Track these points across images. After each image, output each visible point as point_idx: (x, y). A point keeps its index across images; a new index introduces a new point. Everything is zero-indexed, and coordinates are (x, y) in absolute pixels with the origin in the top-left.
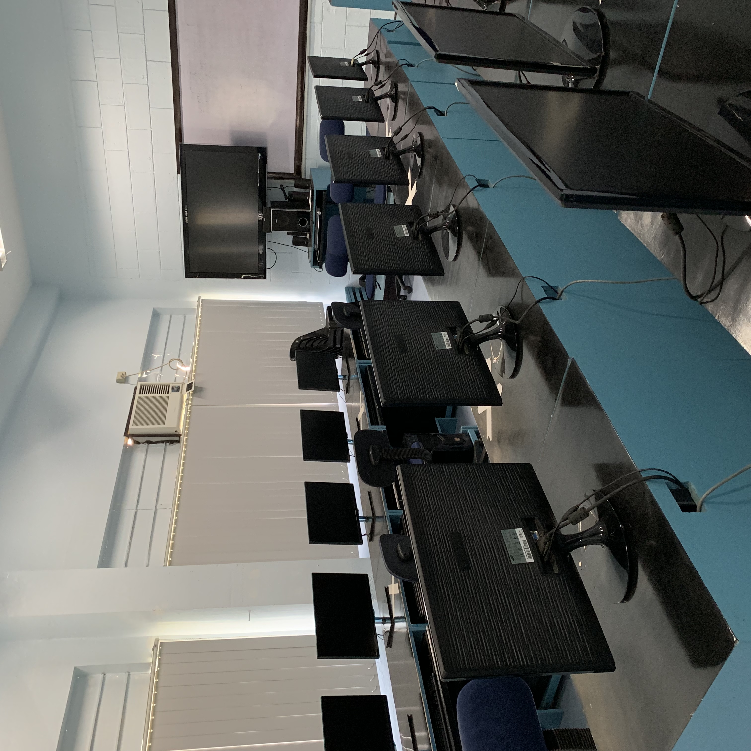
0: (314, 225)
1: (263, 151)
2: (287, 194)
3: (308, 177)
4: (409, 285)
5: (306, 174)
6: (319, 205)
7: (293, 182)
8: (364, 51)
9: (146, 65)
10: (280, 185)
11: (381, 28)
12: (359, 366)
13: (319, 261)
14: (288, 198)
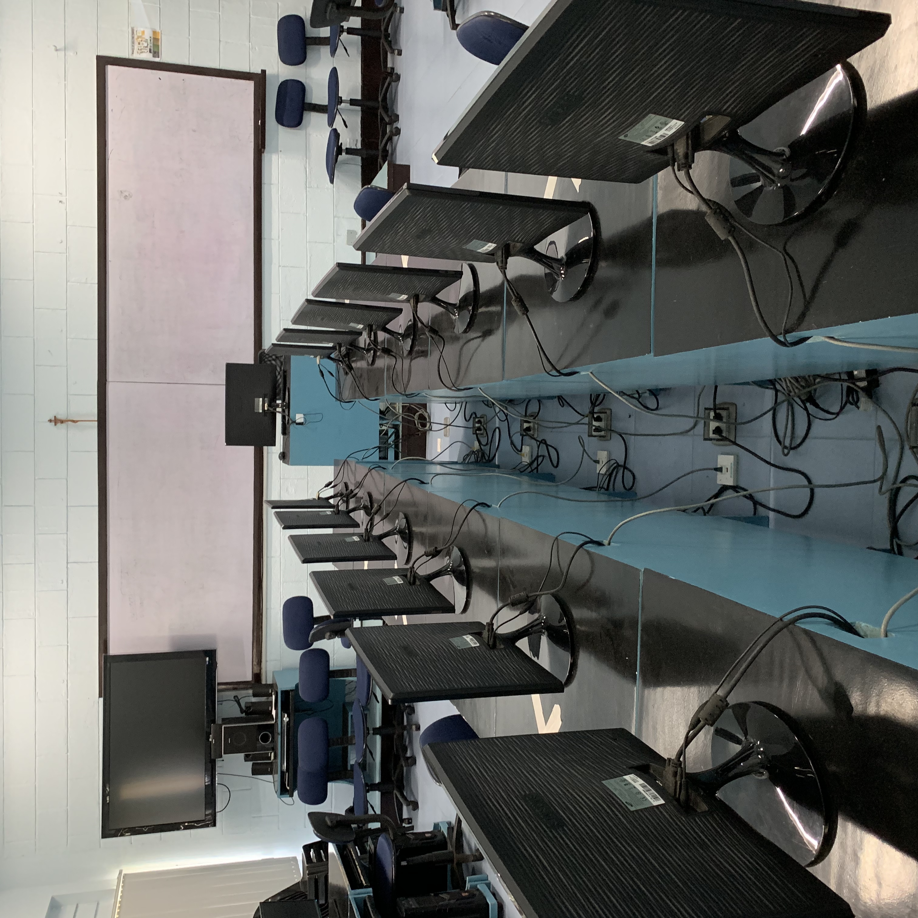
0: (280, 737)
1: (211, 654)
2: (243, 706)
3: (270, 682)
4: (412, 799)
5: (267, 678)
6: (285, 709)
7: (250, 692)
8: (330, 483)
9: (67, 567)
10: (234, 697)
11: (348, 457)
12: (355, 899)
13: (288, 788)
14: (245, 711)
